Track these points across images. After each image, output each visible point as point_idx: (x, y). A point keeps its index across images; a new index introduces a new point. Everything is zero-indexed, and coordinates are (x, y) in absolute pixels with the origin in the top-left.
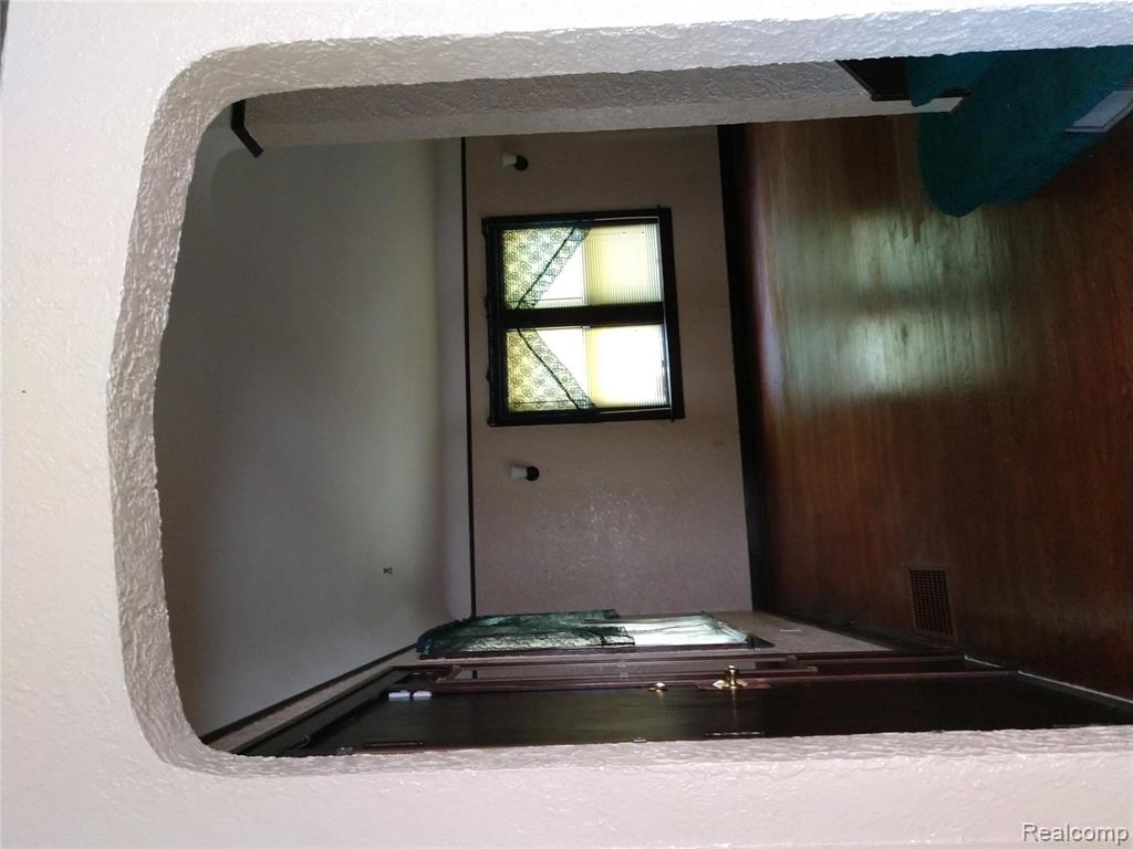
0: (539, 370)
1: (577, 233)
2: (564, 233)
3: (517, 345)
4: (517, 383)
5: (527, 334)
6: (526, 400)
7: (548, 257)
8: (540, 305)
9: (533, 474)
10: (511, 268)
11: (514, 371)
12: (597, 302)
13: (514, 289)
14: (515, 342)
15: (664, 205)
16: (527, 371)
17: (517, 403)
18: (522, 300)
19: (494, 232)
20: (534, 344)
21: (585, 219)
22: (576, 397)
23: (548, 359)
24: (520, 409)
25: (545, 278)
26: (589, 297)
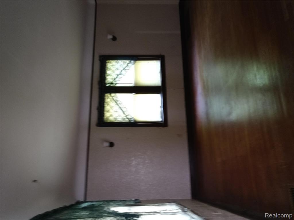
0: (116, 108)
1: (132, 62)
2: (128, 62)
3: (109, 98)
4: (108, 111)
5: (113, 95)
6: (111, 118)
7: (122, 69)
8: (118, 85)
9: (112, 145)
10: (108, 72)
11: (107, 108)
12: (138, 85)
13: (109, 79)
14: (108, 97)
15: (163, 54)
16: (111, 107)
17: (108, 119)
18: (112, 83)
19: (104, 60)
20: (115, 98)
21: (135, 58)
22: (129, 117)
23: (119, 103)
24: (108, 121)
25: (120, 76)
26: (135, 83)
